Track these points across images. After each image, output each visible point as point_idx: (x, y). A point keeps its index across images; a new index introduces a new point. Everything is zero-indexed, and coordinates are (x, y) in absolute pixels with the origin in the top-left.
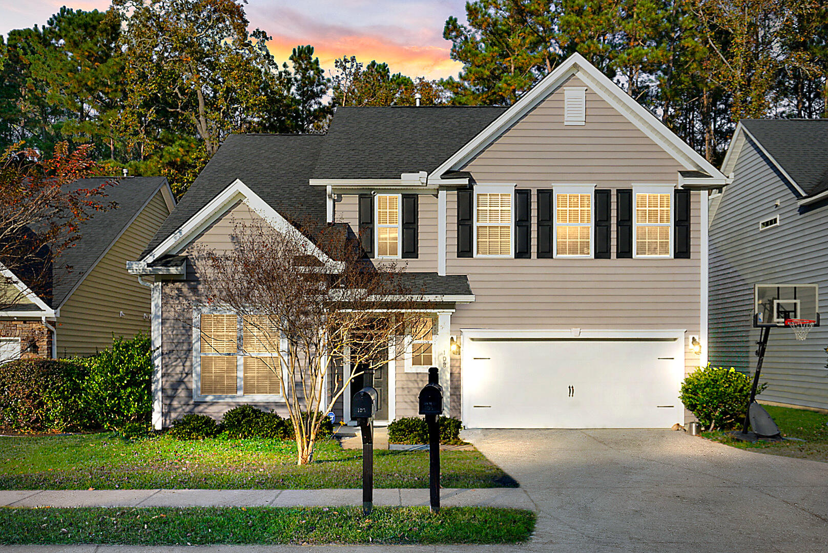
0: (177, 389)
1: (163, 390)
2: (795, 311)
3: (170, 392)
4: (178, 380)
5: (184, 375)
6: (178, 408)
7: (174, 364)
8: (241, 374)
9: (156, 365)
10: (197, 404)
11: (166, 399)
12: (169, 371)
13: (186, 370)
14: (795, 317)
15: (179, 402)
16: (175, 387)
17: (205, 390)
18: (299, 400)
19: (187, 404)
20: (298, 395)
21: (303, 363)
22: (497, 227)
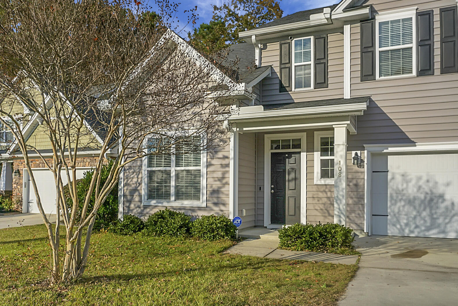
0: (133, 196)
1: (124, 196)
3: (129, 197)
4: (134, 188)
5: (138, 185)
6: (133, 209)
7: (132, 176)
8: (173, 183)
9: (121, 177)
10: (145, 207)
11: (127, 203)
12: (129, 182)
13: (139, 181)
15: (135, 205)
16: (132, 193)
17: (150, 196)
18: (216, 204)
19: (139, 207)
20: (215, 200)
21: (219, 175)
22: (399, 50)
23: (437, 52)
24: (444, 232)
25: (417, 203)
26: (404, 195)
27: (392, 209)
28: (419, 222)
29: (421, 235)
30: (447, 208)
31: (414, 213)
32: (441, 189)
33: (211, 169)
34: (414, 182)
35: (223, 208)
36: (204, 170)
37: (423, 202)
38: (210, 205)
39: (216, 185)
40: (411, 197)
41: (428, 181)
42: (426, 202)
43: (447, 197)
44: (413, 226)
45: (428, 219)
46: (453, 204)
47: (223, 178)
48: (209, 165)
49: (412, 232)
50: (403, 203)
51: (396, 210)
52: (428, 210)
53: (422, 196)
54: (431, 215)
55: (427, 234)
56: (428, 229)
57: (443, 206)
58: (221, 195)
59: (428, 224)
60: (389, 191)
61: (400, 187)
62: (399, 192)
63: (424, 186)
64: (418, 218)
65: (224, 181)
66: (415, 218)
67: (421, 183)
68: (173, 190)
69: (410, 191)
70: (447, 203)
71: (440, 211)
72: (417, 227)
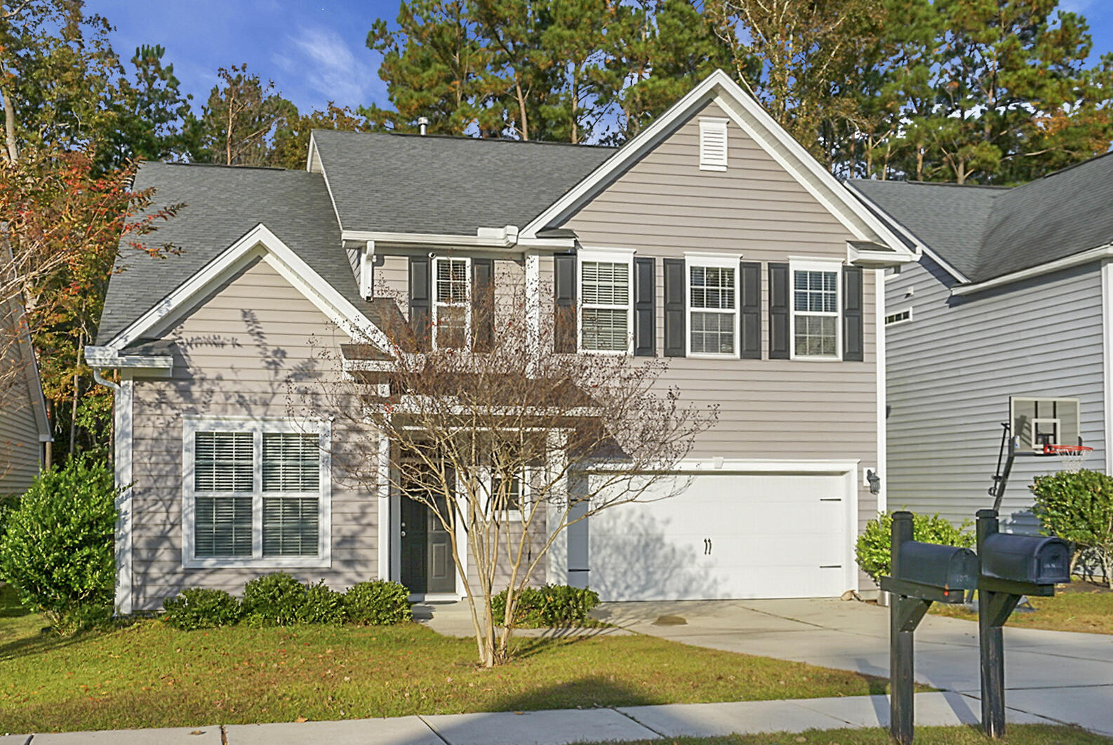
0: (157, 550)
1: (134, 550)
2: (1054, 435)
3: (144, 554)
4: (159, 534)
5: (168, 527)
6: (158, 579)
7: (152, 509)
8: (257, 524)
9: (123, 511)
10: (189, 572)
11: (139, 566)
12: (143, 521)
13: (172, 519)
14: (1055, 442)
15: (161, 569)
16: (153, 545)
17: (203, 549)
18: (349, 563)
19: (173, 573)
20: (346, 556)
21: (355, 508)
22: (609, 310)
23: (660, 323)
24: (662, 593)
25: (628, 549)
26: (610, 538)
27: (594, 560)
28: (631, 579)
29: (633, 599)
30: (666, 557)
31: (625, 566)
32: (659, 528)
33: (339, 497)
34: (623, 518)
35: (360, 569)
36: (325, 502)
37: (635, 548)
38: (337, 566)
39: (350, 528)
40: (620, 541)
41: (642, 517)
42: (640, 549)
43: (667, 540)
44: (623, 586)
45: (642, 574)
46: (674, 550)
47: (364, 514)
48: (335, 491)
49: (621, 595)
50: (609, 551)
51: (599, 562)
52: (642, 561)
53: (635, 539)
54: (646, 568)
55: (641, 597)
56: (643, 589)
57: (661, 553)
58: (357, 545)
59: (643, 582)
60: (590, 532)
61: (605, 526)
62: (603, 534)
63: (637, 524)
64: (629, 574)
65: (364, 521)
66: (625, 573)
67: (633, 520)
68: (257, 538)
69: (619, 532)
70: (667, 549)
71: (658, 561)
72: (627, 587)
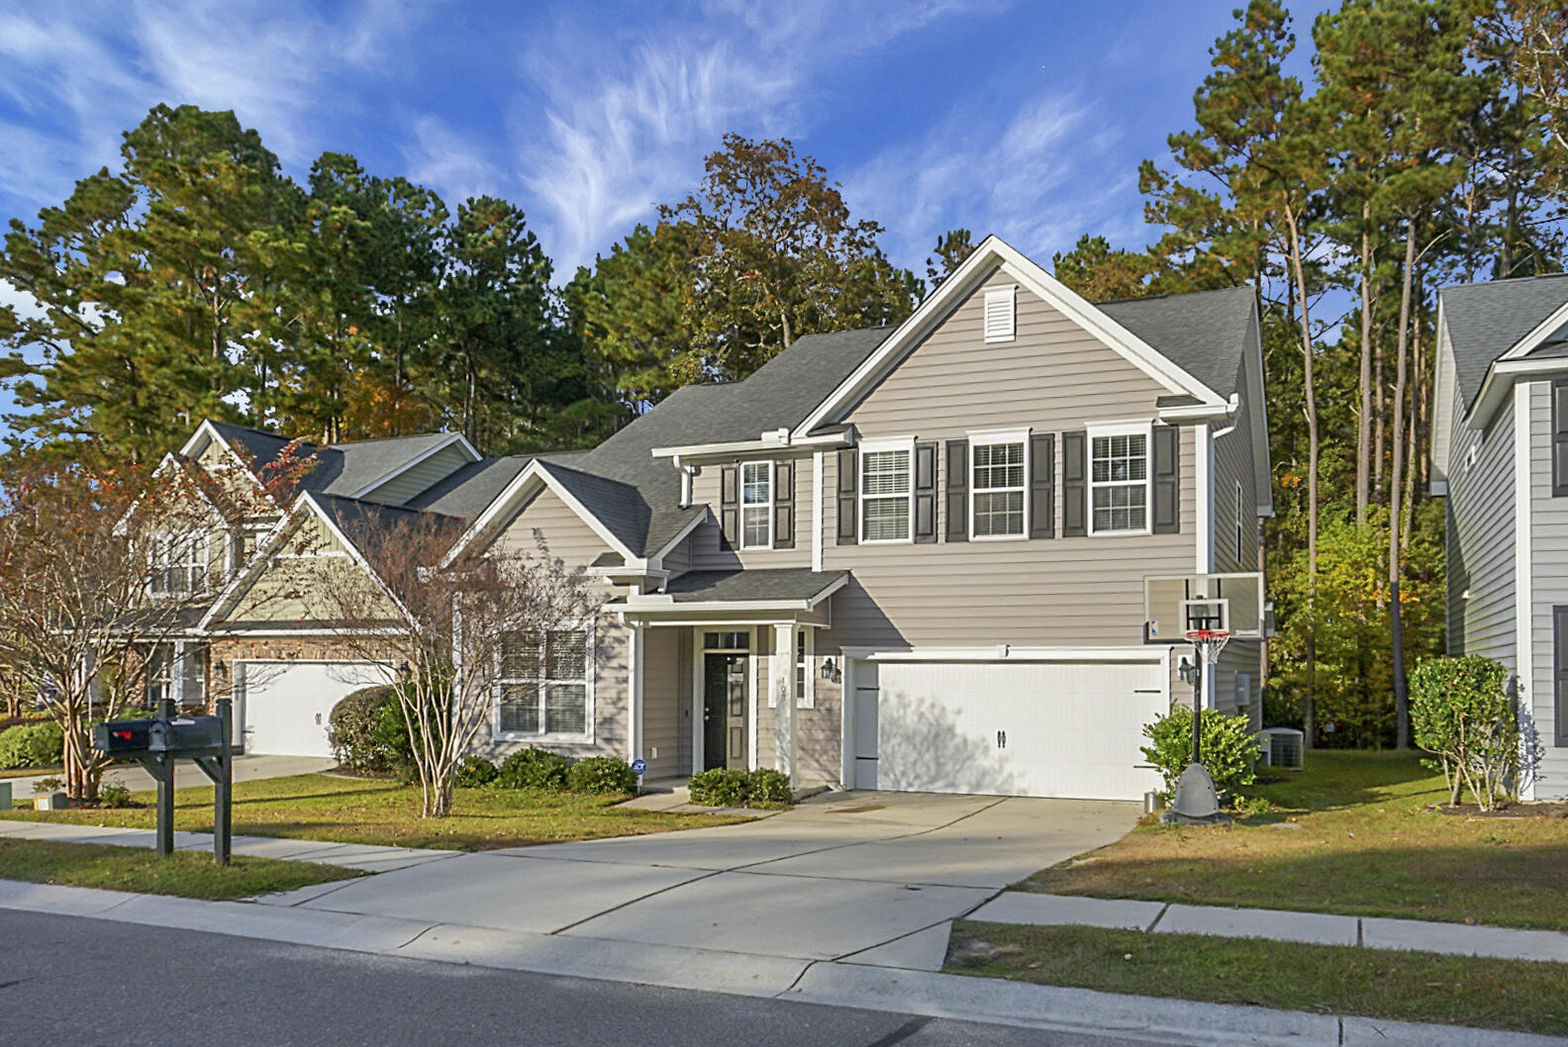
0: (477, 725)
2: (1219, 618)
3: (469, 728)
5: (485, 707)
6: (479, 748)
7: (474, 693)
8: (542, 706)
9: (456, 694)
10: (498, 744)
12: (470, 702)
13: (488, 700)
14: (1220, 627)
15: (480, 741)
16: (474, 721)
17: (506, 727)
18: (608, 740)
19: (487, 744)
20: (607, 735)
21: (613, 694)
22: (891, 499)
24: (953, 785)
25: (918, 739)
26: (900, 727)
27: (884, 749)
28: (920, 769)
29: (923, 790)
30: (957, 748)
31: (914, 755)
32: (950, 719)
33: (600, 684)
34: (913, 707)
35: (617, 746)
36: (590, 687)
37: (926, 738)
38: (599, 742)
39: (609, 711)
40: (911, 731)
41: (933, 706)
42: (931, 739)
43: (958, 731)
44: (912, 776)
45: (932, 765)
46: (965, 741)
47: (619, 699)
48: (597, 678)
49: (910, 785)
50: (898, 740)
51: (889, 751)
52: (932, 750)
53: (925, 729)
54: (937, 759)
55: (931, 788)
56: (933, 780)
57: (951, 744)
58: (615, 726)
59: (933, 773)
60: (880, 720)
61: (895, 714)
62: (893, 722)
63: (928, 714)
64: (919, 764)
65: (620, 705)
66: (915, 763)
67: (923, 709)
68: (542, 718)
69: (908, 721)
70: (958, 740)
71: (949, 752)
72: (917, 777)
